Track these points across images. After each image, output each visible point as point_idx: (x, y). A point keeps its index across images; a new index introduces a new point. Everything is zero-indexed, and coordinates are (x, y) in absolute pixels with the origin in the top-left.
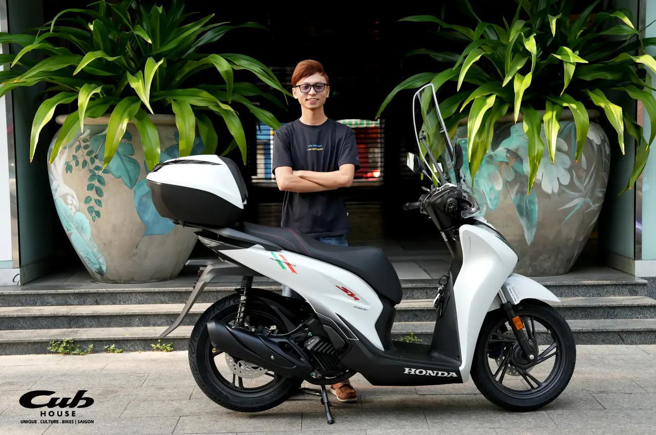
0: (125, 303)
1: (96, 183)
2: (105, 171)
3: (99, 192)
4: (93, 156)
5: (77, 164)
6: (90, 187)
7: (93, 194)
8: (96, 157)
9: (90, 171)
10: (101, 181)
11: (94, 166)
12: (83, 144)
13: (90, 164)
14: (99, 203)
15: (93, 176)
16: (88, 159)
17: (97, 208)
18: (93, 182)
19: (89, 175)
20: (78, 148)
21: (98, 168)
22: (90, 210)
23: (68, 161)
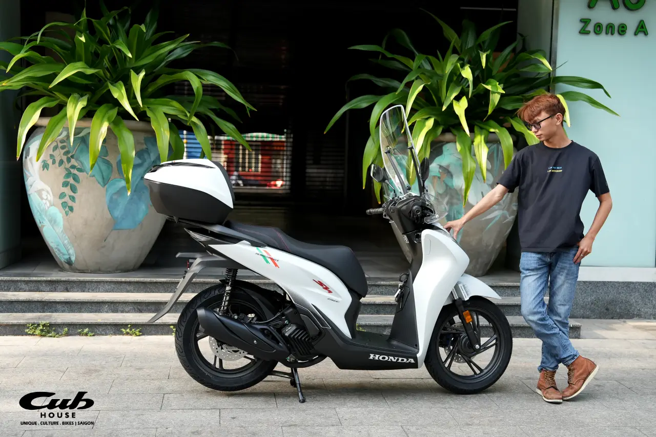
0: (93, 291)
1: (71, 181)
2: (80, 170)
3: (74, 189)
4: (69, 156)
5: (54, 162)
6: (65, 184)
7: (67, 190)
8: (72, 157)
9: (67, 169)
10: (76, 179)
11: (70, 165)
12: (60, 145)
13: (66, 163)
14: (73, 199)
15: (69, 174)
16: (65, 158)
17: (70, 203)
18: (68, 180)
19: (65, 172)
20: (55, 148)
21: (73, 167)
22: (64, 205)
23: (45, 159)
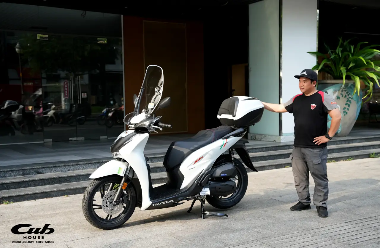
1: (349, 103)
2: (352, 99)
3: (349, 106)
4: (348, 94)
5: (342, 96)
6: (346, 104)
7: (347, 107)
8: (349, 94)
9: (347, 99)
10: (350, 102)
11: (349, 97)
12: (344, 90)
13: (347, 96)
14: (348, 109)
15: (348, 100)
16: (347, 95)
17: (347, 111)
18: (347, 102)
20: (342, 91)
21: (350, 98)
22: (344, 112)
23: (338, 95)
